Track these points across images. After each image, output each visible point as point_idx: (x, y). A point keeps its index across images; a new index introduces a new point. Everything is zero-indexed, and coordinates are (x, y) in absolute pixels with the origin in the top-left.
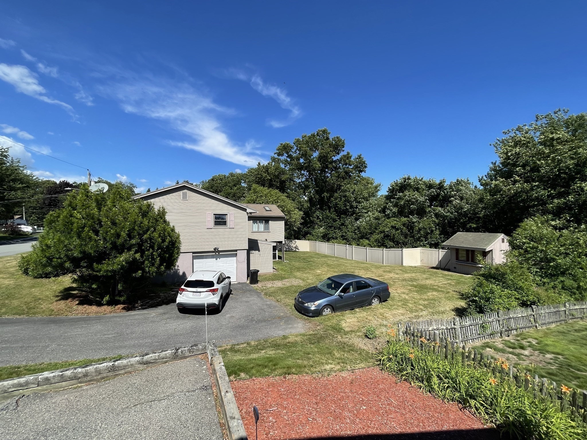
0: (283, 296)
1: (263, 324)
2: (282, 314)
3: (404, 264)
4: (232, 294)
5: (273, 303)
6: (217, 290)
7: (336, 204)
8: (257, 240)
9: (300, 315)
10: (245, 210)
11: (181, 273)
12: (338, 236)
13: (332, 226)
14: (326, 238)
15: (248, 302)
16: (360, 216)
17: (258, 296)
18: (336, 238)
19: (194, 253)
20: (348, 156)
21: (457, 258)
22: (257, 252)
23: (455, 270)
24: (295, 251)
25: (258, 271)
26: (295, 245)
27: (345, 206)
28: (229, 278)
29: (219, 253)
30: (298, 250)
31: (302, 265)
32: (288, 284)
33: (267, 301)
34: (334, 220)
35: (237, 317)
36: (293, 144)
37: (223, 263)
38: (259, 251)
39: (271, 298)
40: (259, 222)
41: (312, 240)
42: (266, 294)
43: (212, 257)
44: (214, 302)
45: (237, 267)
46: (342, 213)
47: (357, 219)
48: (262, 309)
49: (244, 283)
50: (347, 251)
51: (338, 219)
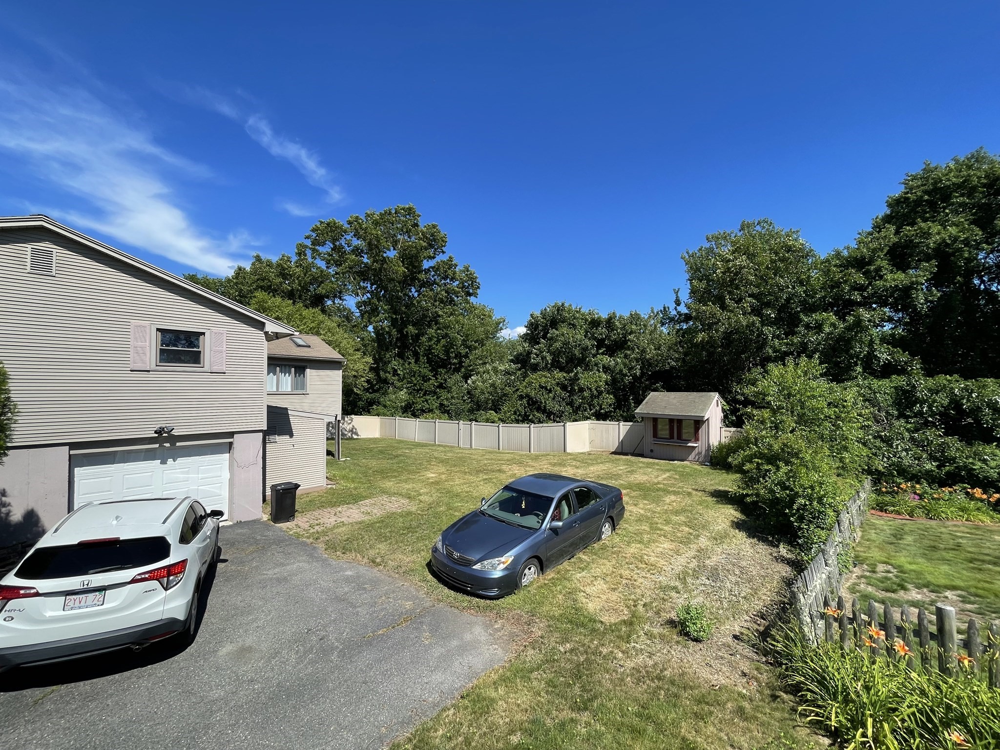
0: (383, 547)
1: (367, 656)
2: (408, 605)
3: (568, 450)
4: (225, 561)
5: (363, 570)
6: (181, 565)
7: (430, 350)
8: (286, 409)
9: (460, 596)
10: (260, 326)
11: (17, 515)
12: (434, 407)
13: (421, 389)
14: (410, 410)
15: (285, 579)
16: (472, 370)
17: (311, 556)
18: (431, 411)
19: (73, 446)
20: (449, 264)
21: (655, 435)
22: (286, 438)
23: (652, 454)
24: (351, 439)
25: (297, 486)
26: (351, 426)
27: (447, 352)
28: (217, 513)
29: (173, 444)
30: (358, 435)
31: (385, 464)
32: (377, 513)
33: (343, 569)
34: (426, 379)
35: (264, 647)
36: (346, 226)
37: (187, 473)
38: (291, 435)
39: (351, 555)
40: (281, 371)
41: (385, 415)
42: (331, 546)
43: (149, 456)
44: (167, 616)
45: (231, 481)
46: (438, 364)
47: (466, 377)
48: (339, 599)
49: (254, 521)
50: (461, 432)
51: (433, 376)
